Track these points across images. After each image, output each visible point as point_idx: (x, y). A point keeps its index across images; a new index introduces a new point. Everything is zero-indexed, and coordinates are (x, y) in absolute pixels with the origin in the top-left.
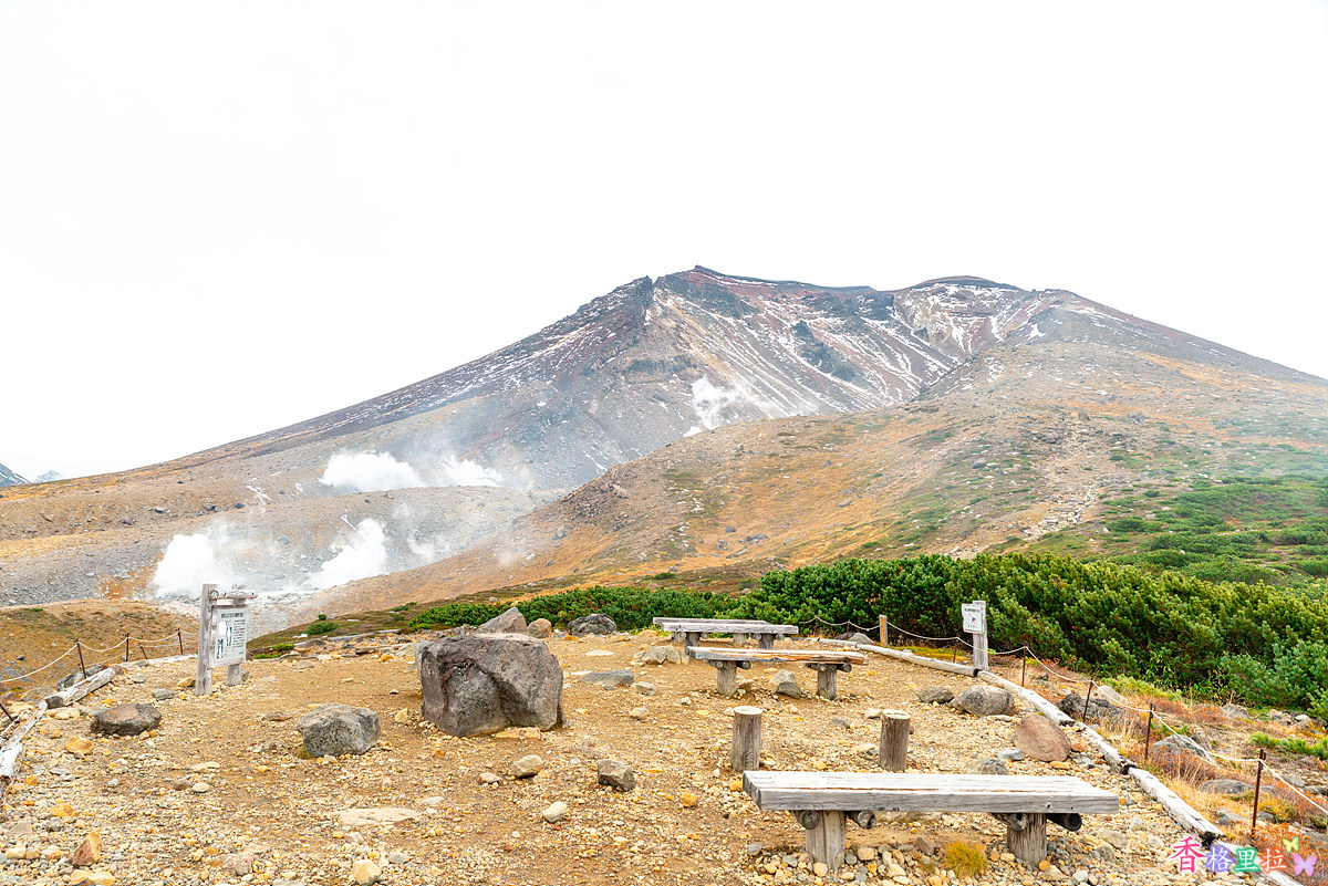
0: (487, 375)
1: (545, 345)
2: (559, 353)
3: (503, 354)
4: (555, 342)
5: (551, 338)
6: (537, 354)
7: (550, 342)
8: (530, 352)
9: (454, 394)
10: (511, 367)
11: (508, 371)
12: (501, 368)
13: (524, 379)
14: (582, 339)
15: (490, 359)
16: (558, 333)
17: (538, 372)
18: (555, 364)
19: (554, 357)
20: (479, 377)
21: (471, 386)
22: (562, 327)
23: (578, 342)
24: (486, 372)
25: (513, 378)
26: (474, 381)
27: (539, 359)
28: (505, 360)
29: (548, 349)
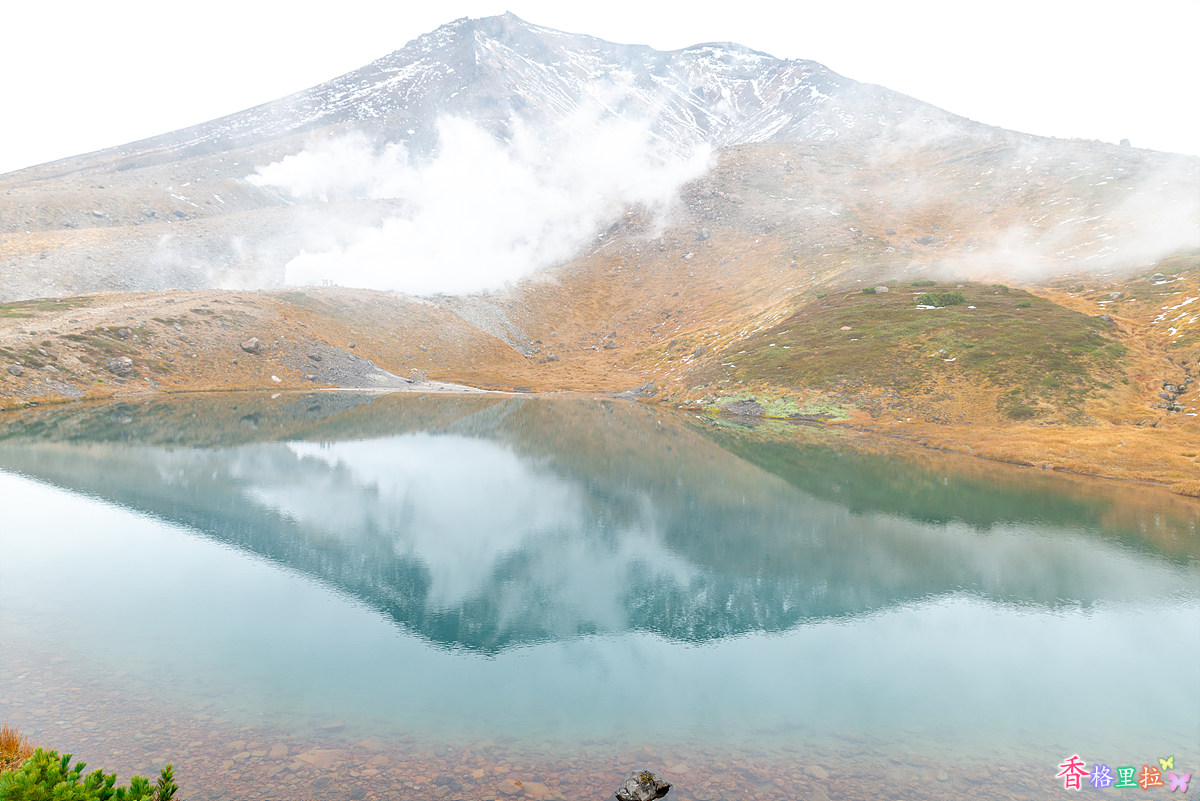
0: (334, 103)
1: (384, 77)
2: (405, 85)
3: (344, 83)
4: (395, 74)
5: (389, 70)
6: (379, 85)
7: (391, 73)
8: (372, 82)
9: (307, 119)
10: (357, 96)
11: (356, 100)
12: (347, 96)
13: (376, 107)
14: (423, 73)
15: (331, 86)
16: (395, 65)
17: (389, 102)
18: (403, 95)
19: (399, 89)
20: (327, 104)
21: (321, 112)
22: (396, 60)
23: (419, 75)
24: (332, 100)
25: (363, 106)
26: (323, 106)
27: (384, 90)
28: (349, 89)
29: (389, 81)
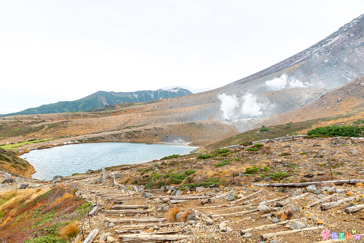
1: (327, 42)
2: (332, 44)
3: (312, 47)
5: (329, 40)
6: (324, 46)
7: (329, 41)
8: (321, 45)
9: (296, 62)
10: (315, 51)
11: (314, 53)
12: (311, 52)
13: (320, 54)
14: (340, 38)
15: (308, 50)
16: (331, 38)
17: (324, 51)
18: (331, 48)
19: (330, 46)
20: (304, 56)
21: (302, 58)
22: (333, 36)
23: (339, 39)
24: (307, 54)
25: (316, 54)
26: (303, 57)
27: (325, 47)
28: (313, 49)
29: (328, 43)
